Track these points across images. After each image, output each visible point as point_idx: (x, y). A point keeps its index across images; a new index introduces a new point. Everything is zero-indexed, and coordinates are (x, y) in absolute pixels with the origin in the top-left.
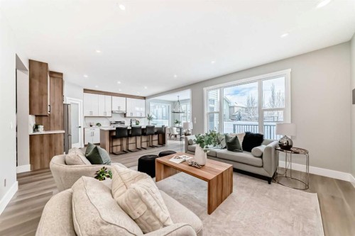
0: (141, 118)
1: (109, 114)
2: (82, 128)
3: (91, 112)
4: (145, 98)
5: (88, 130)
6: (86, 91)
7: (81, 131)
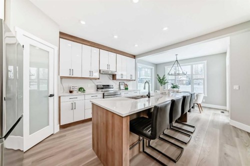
0: (130, 80)
1: (96, 75)
2: (56, 98)
3: (71, 71)
4: (134, 57)
5: (66, 101)
6: (63, 35)
7: (53, 102)
